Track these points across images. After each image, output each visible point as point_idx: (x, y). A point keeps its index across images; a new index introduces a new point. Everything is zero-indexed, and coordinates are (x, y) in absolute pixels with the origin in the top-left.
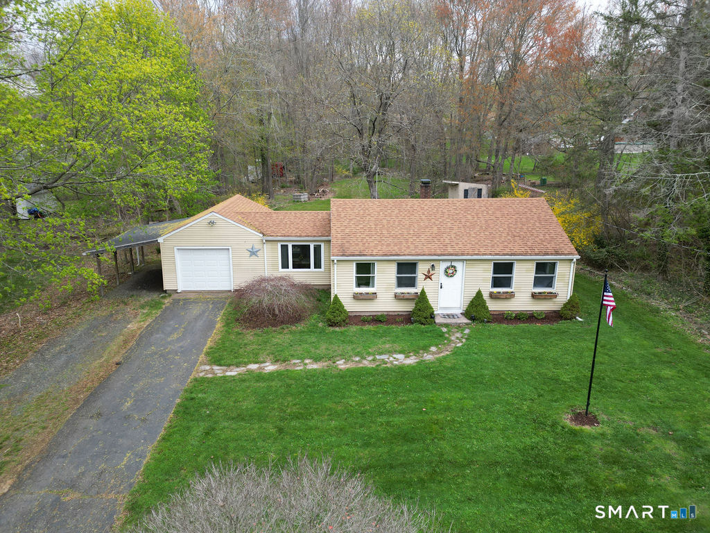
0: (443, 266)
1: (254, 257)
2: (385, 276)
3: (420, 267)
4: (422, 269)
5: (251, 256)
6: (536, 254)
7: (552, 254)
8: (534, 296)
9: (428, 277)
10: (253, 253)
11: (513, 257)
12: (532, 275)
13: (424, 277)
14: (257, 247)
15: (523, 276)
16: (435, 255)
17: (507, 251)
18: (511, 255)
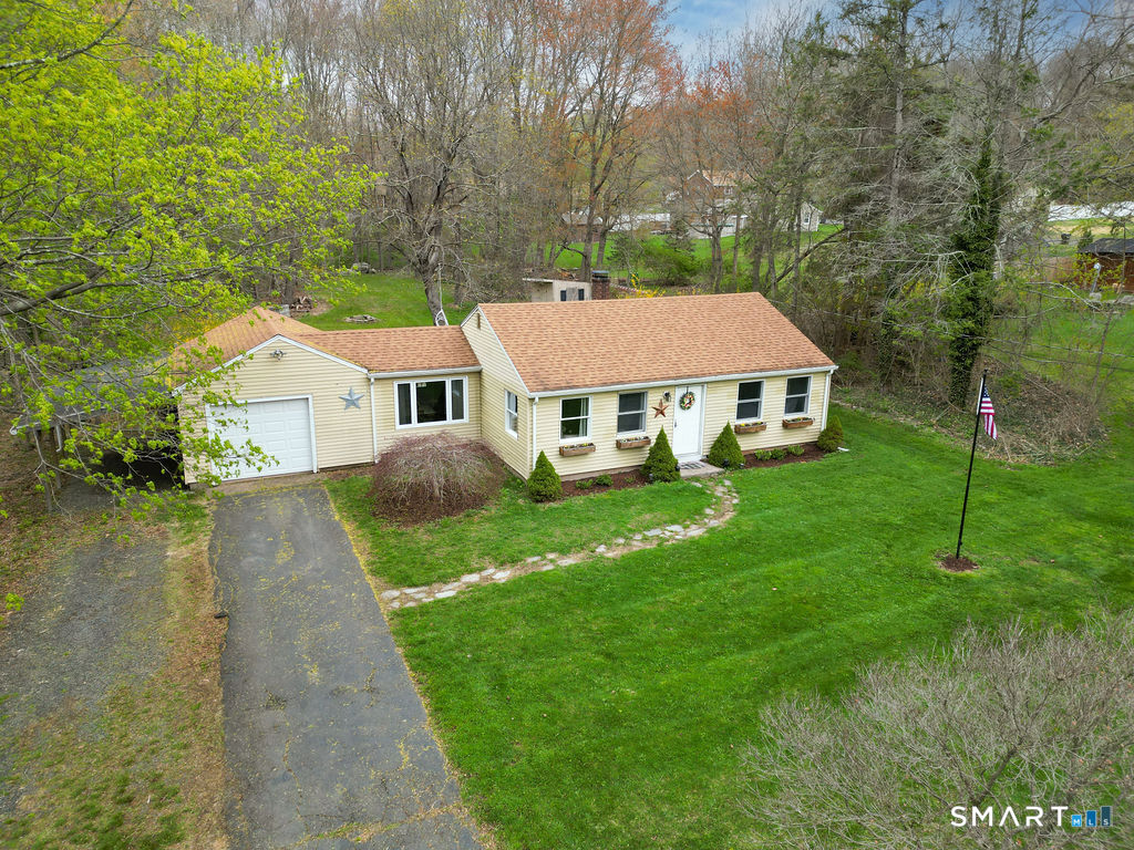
0: (679, 393)
1: (352, 408)
2: (602, 417)
3: (649, 399)
4: (653, 400)
5: (347, 407)
6: (790, 368)
7: (805, 366)
8: (786, 425)
9: (660, 412)
10: (351, 402)
11: (763, 374)
12: (782, 397)
13: (655, 412)
14: (359, 390)
15: (773, 399)
16: (669, 378)
17: (753, 366)
18: (761, 370)
